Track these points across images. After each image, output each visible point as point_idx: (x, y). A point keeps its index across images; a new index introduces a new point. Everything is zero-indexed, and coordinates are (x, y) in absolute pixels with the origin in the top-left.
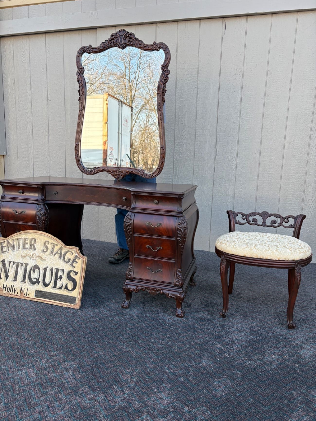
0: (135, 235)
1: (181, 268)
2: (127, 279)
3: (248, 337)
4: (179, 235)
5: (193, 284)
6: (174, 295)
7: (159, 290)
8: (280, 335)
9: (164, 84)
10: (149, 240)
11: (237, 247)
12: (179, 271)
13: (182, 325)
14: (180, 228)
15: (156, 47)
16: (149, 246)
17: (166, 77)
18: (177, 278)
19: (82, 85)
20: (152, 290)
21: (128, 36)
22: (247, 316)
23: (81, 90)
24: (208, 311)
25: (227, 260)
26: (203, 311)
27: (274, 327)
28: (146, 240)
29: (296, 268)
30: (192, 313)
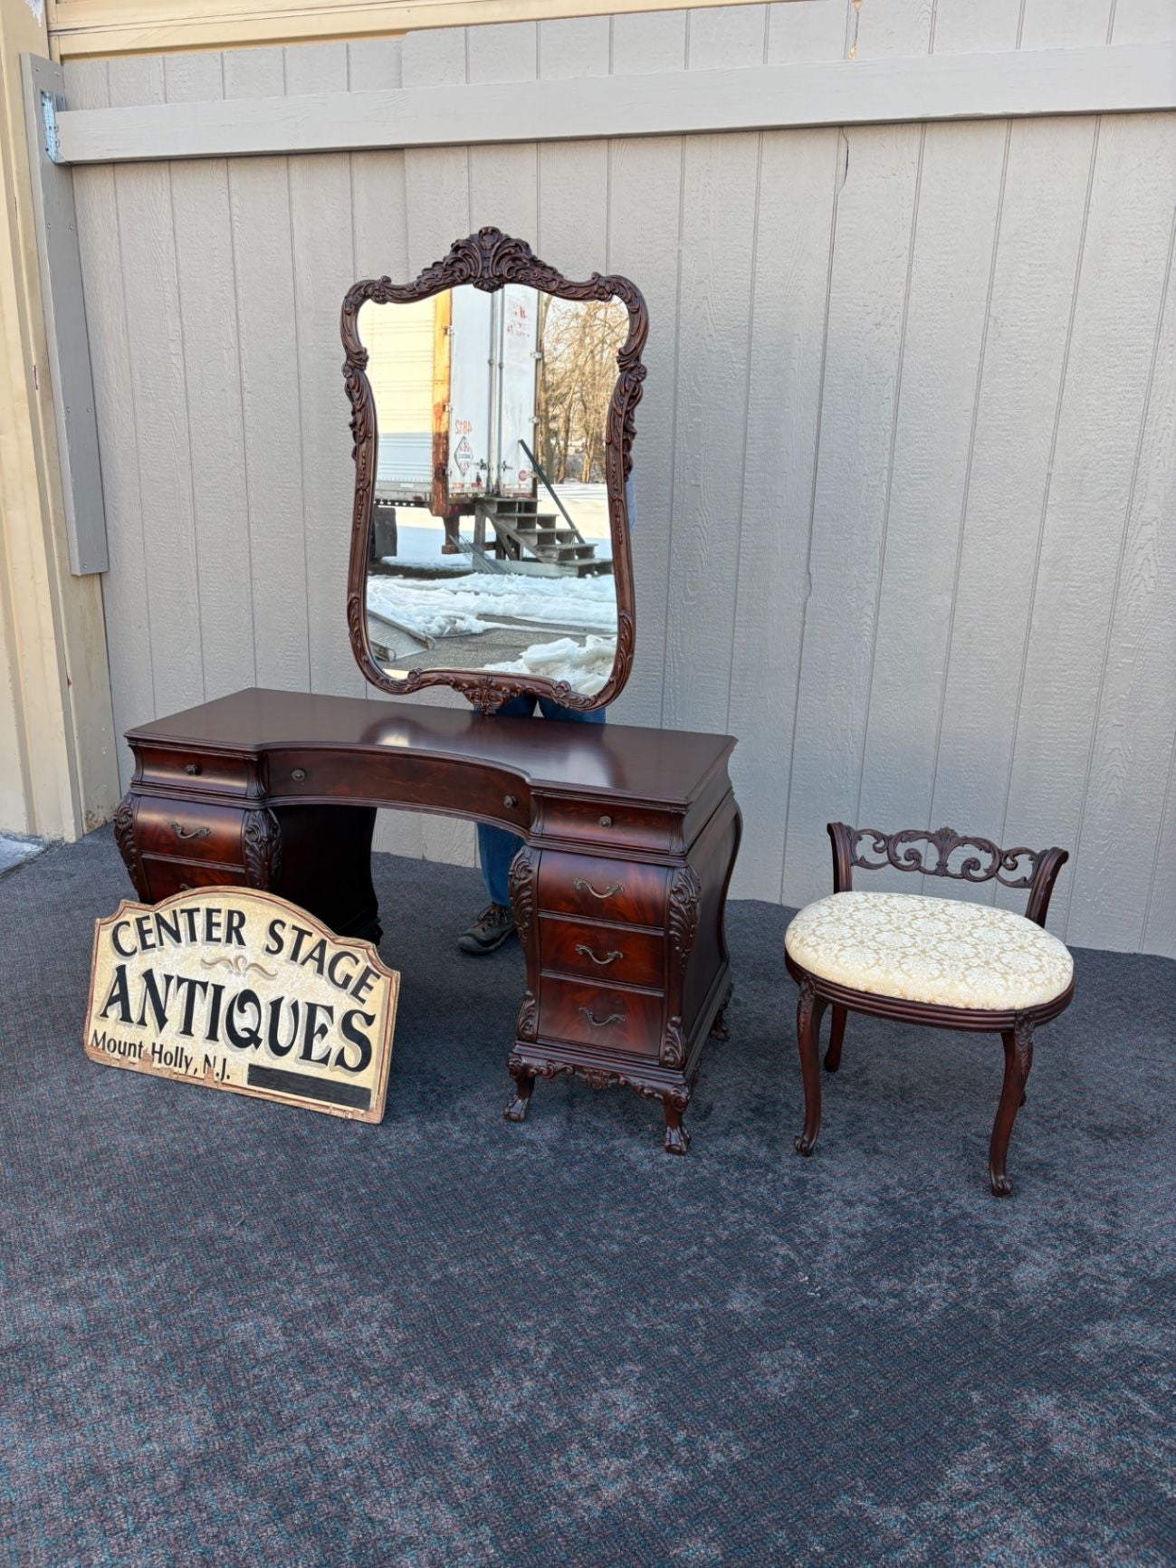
0: (542, 915)
1: (680, 1014)
2: (519, 1039)
3: (869, 1220)
4: (673, 923)
5: (722, 1035)
6: (658, 1091)
7: (615, 1075)
8: (965, 1215)
9: (627, 412)
10: (585, 932)
11: (846, 962)
12: (674, 1024)
13: (680, 1180)
14: (676, 904)
15: (600, 290)
16: (584, 948)
17: (635, 388)
18: (668, 1043)
19: (363, 406)
20: (595, 1074)
21: (509, 253)
22: (876, 1151)
23: (359, 423)
24: (762, 1132)
25: (816, 995)
26: (745, 1132)
27: (952, 1188)
28: (576, 931)
29: (1017, 1032)
30: (714, 1137)
